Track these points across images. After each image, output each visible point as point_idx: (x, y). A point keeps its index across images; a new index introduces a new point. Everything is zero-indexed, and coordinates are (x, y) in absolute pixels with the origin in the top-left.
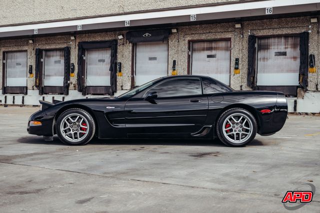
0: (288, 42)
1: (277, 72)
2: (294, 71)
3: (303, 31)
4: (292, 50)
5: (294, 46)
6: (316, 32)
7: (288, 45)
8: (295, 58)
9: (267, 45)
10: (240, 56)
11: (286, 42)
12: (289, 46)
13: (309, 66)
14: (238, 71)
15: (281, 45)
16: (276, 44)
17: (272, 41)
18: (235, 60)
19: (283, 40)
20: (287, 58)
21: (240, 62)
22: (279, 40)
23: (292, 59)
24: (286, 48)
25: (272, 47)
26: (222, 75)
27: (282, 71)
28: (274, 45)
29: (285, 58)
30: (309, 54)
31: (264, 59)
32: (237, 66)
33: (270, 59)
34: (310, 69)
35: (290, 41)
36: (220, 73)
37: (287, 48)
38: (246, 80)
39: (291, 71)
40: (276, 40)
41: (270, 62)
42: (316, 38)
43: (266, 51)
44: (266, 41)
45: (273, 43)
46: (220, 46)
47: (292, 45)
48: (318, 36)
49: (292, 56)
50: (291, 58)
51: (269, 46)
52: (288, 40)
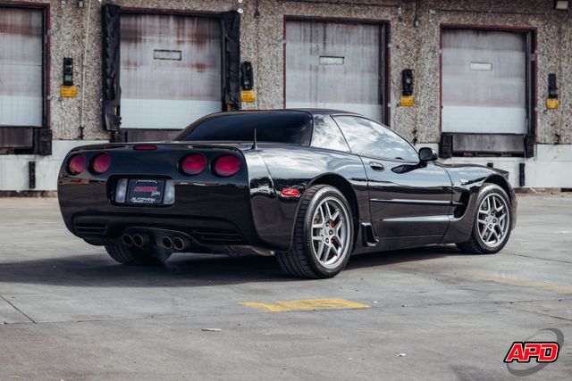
0: (183, 28)
1: (161, 96)
2: (199, 97)
3: (226, 8)
4: (194, 48)
5: (199, 39)
6: (253, 14)
7: (183, 35)
8: (200, 67)
9: (136, 32)
10: (74, 53)
11: (178, 29)
12: (186, 39)
13: (241, 88)
14: (69, 90)
15: (168, 34)
16: (157, 30)
17: (145, 22)
18: (61, 61)
19: (172, 23)
20: (184, 66)
21: (76, 68)
22: (164, 21)
23: (195, 70)
24: (179, 42)
25: (147, 38)
26: (15, 98)
27: (172, 96)
28: (152, 33)
29: (178, 66)
30: (242, 61)
31: (128, 63)
32: (68, 78)
33: (141, 64)
34: (243, 94)
35: (189, 26)
36: (11, 94)
37: (183, 42)
38: (92, 114)
39: (192, 95)
40: (156, 21)
41: (142, 72)
42: (252, 26)
43: (133, 44)
44: (132, 21)
45: (148, 30)
46: (9, 23)
47: (192, 36)
48: (258, 22)
49: (194, 62)
50: (192, 66)
51: (141, 34)
52: (184, 23)
